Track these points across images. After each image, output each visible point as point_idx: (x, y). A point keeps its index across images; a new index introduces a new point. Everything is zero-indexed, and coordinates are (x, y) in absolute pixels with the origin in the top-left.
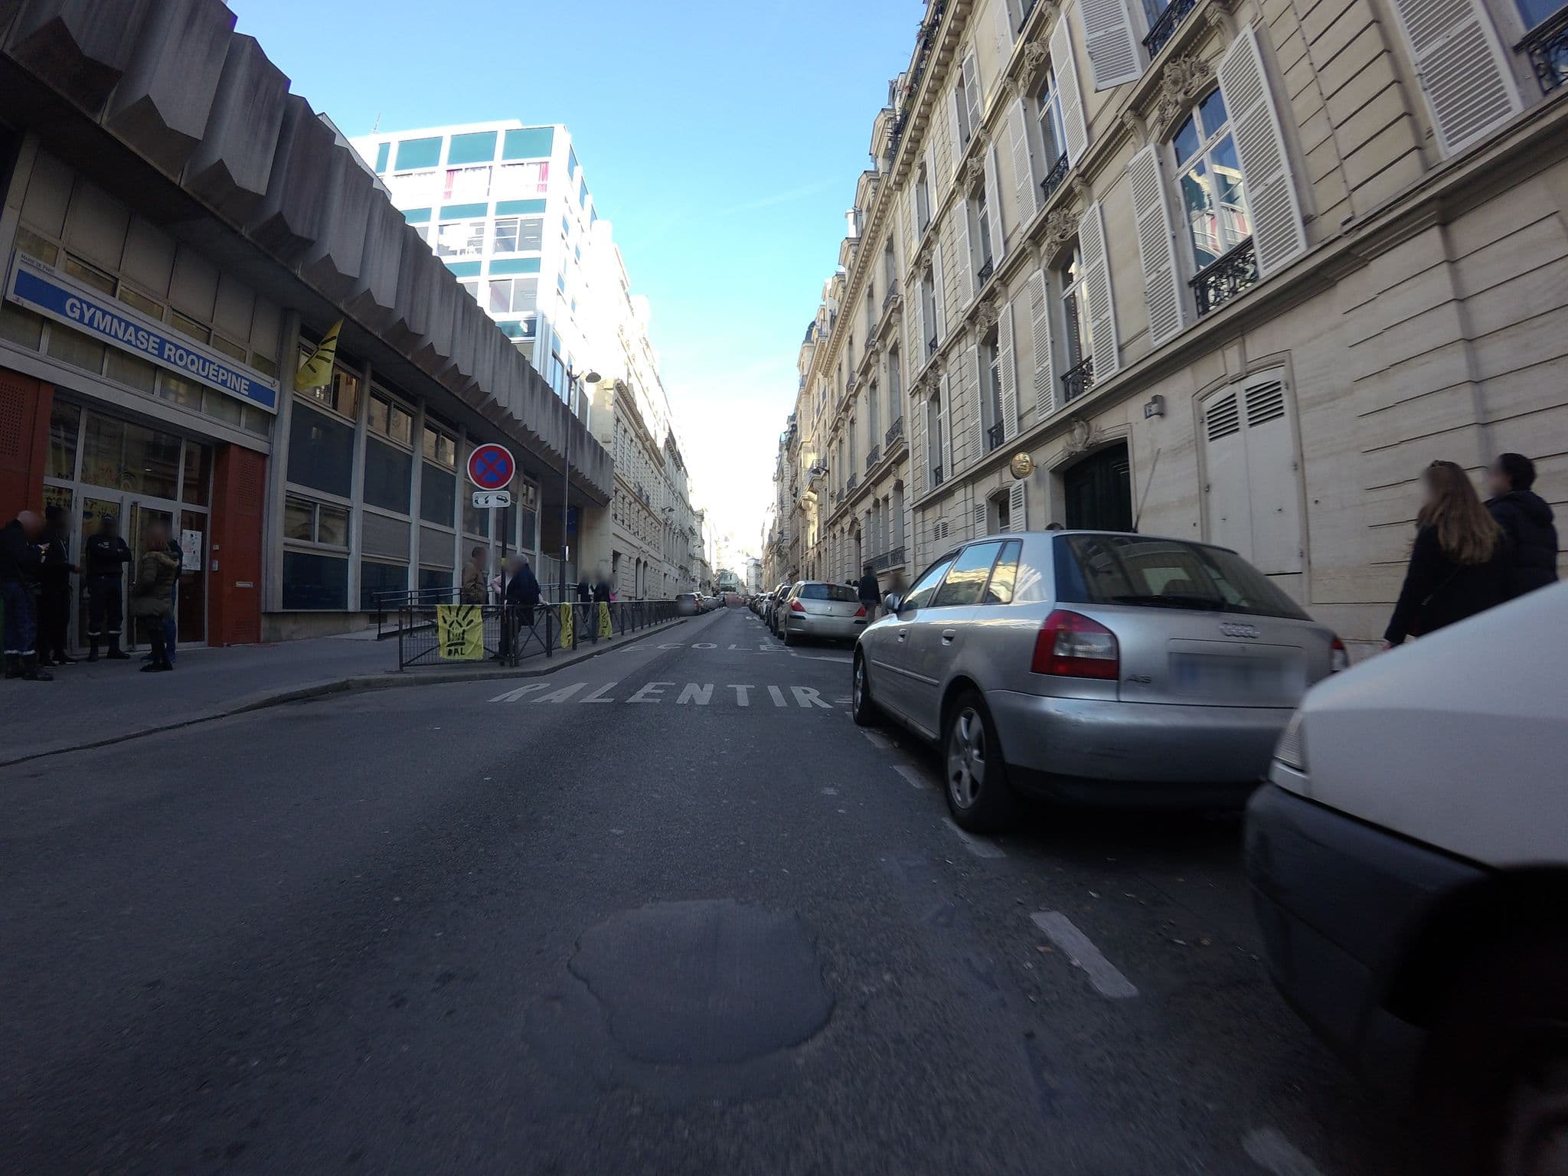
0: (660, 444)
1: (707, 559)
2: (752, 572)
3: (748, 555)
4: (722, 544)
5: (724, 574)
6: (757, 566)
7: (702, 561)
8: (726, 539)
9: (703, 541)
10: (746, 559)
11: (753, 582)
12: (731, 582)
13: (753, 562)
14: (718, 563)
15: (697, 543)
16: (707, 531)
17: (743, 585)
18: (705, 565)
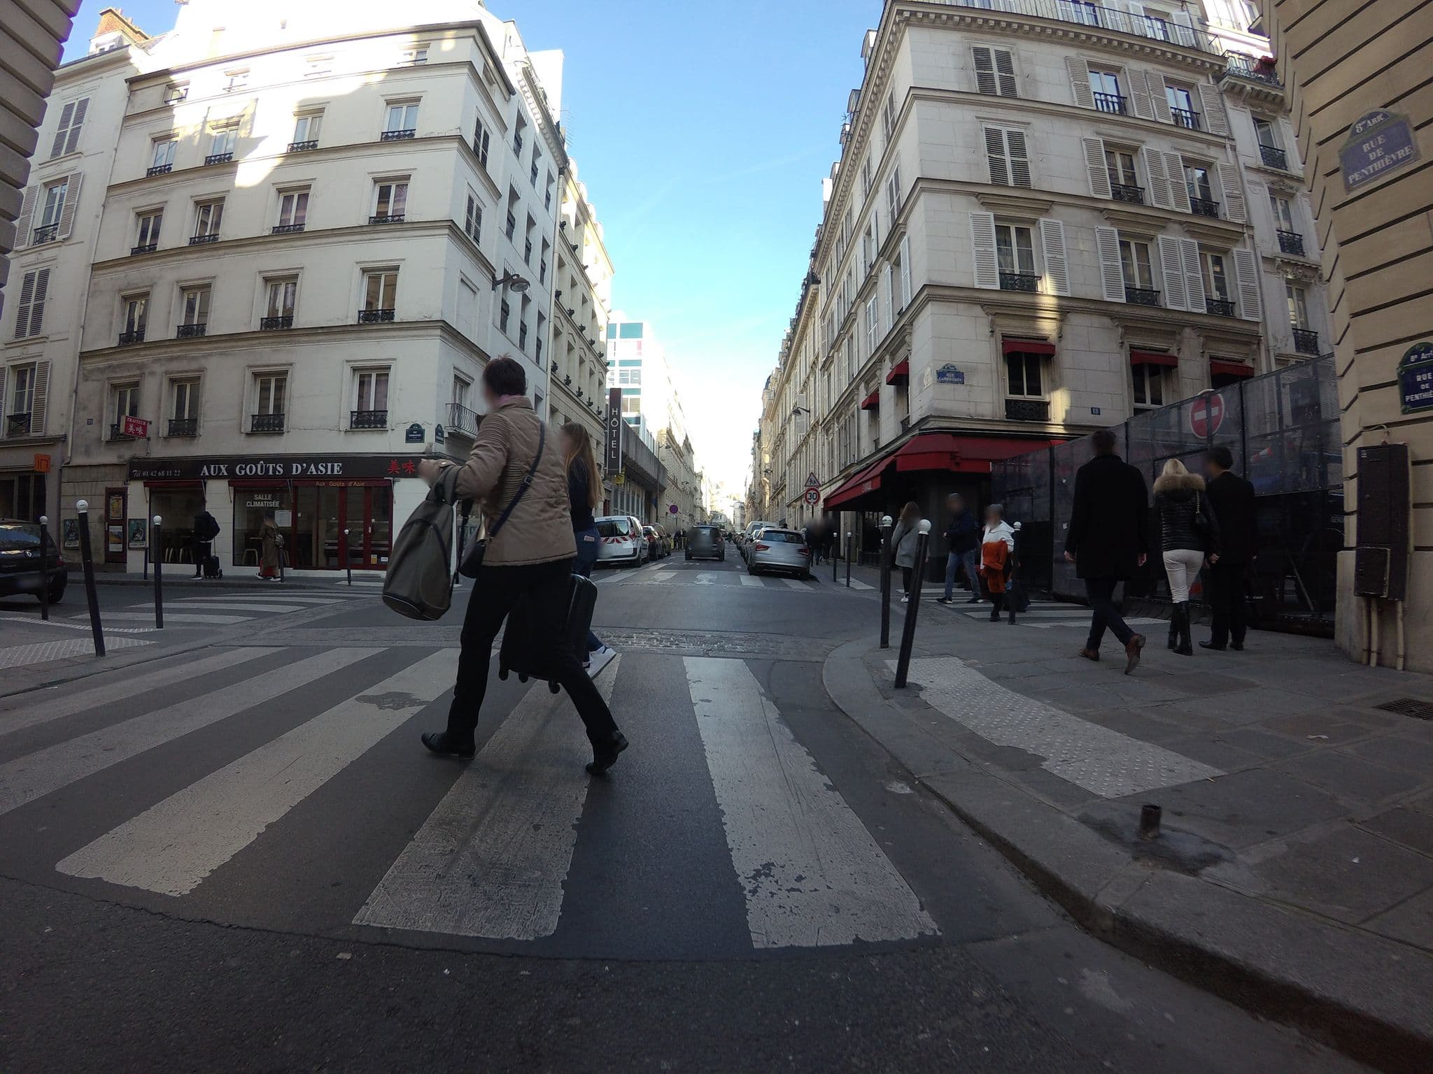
0: (681, 444)
1: (704, 506)
2: (738, 513)
3: (734, 499)
4: (714, 491)
5: (715, 515)
6: (742, 508)
7: (701, 508)
8: (718, 487)
9: (701, 493)
10: (733, 503)
11: (738, 521)
12: (722, 521)
13: (739, 504)
14: (711, 506)
15: (698, 496)
16: (704, 486)
17: (730, 523)
18: (702, 510)
